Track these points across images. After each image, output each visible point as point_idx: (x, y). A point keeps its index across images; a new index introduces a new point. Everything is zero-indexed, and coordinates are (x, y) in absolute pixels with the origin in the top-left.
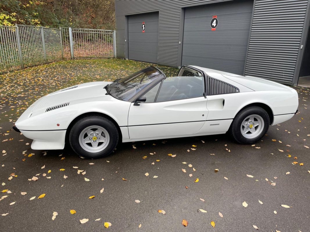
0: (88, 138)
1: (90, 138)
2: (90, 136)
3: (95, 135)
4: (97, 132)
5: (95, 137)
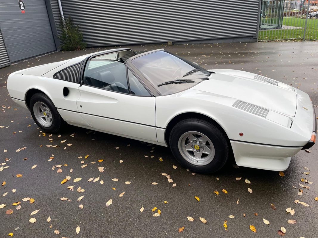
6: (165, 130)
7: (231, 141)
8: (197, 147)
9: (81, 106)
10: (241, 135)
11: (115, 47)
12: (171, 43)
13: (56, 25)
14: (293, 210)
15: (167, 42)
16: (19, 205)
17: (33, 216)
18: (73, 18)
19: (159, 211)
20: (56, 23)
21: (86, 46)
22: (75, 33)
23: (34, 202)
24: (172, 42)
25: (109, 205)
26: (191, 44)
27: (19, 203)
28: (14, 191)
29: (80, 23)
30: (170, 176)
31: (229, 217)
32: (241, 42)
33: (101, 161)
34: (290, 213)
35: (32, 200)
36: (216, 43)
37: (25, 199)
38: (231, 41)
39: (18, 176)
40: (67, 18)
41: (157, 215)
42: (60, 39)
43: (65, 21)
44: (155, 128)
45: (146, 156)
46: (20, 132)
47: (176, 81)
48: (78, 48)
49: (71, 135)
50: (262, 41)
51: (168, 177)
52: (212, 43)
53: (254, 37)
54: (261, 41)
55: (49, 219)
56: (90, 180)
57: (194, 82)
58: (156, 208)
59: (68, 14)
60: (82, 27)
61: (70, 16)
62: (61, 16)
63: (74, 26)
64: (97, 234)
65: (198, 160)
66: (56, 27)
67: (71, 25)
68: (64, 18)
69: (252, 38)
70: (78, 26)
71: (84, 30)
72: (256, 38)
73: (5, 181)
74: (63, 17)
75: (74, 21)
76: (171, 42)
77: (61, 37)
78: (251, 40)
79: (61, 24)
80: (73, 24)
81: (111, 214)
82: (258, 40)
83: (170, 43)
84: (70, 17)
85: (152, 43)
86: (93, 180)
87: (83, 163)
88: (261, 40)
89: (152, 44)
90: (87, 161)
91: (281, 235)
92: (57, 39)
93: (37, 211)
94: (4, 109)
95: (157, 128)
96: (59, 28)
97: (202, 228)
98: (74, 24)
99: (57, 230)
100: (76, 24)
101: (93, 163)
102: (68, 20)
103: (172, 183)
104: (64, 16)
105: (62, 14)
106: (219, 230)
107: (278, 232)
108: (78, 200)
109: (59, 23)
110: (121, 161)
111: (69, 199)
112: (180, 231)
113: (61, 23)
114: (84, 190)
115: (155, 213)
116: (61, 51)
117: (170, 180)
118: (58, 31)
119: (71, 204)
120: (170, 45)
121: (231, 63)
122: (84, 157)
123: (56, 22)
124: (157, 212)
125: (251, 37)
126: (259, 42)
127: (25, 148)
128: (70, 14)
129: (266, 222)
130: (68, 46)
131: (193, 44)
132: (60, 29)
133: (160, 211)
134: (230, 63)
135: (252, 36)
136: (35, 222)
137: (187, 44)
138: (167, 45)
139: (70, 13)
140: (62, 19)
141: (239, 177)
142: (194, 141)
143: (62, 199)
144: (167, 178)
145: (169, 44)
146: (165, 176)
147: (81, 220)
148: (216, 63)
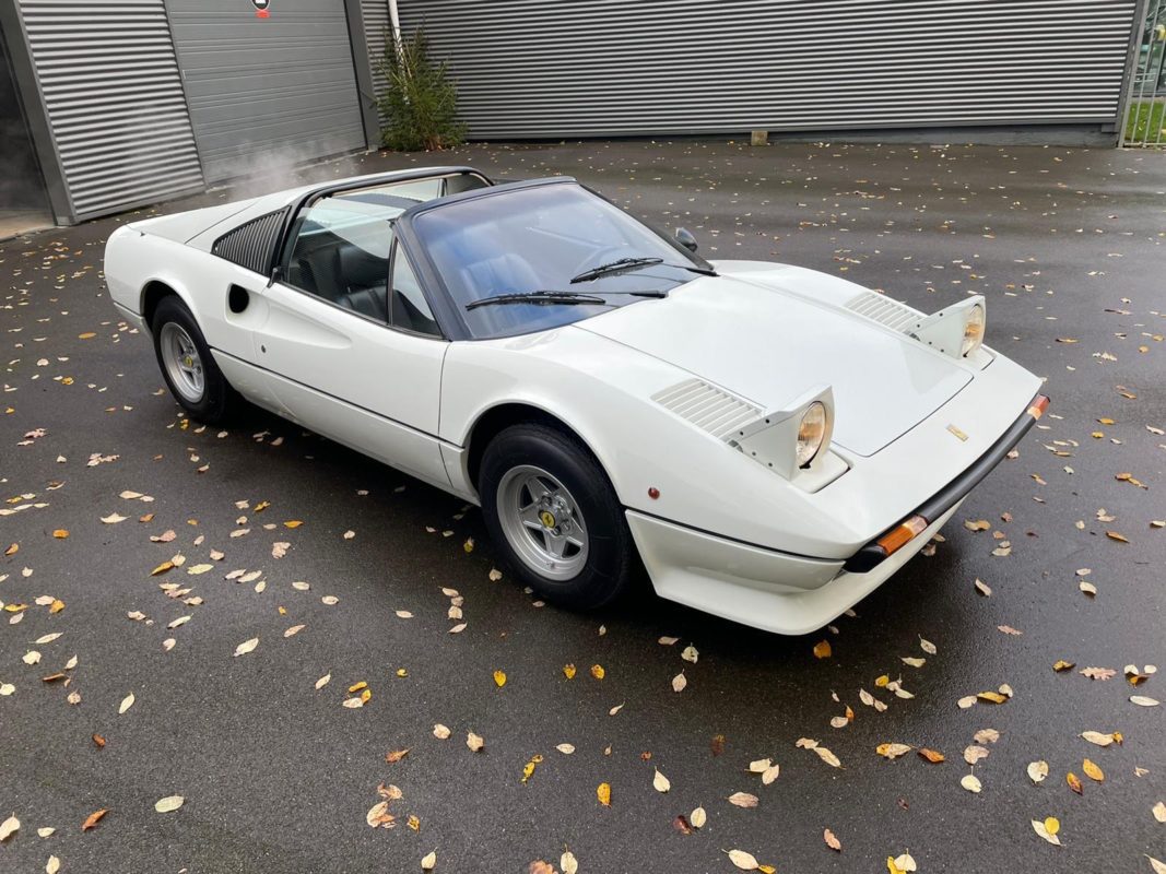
6: (460, 451)
7: (627, 512)
8: (547, 518)
9: (264, 350)
10: (654, 494)
11: (563, 143)
12: (766, 135)
13: (372, 61)
14: (777, 767)
15: (750, 134)
16: (20, 611)
17: (38, 648)
18: (430, 36)
19: (367, 694)
20: (371, 53)
21: (463, 138)
22: (430, 89)
23: (60, 610)
24: (770, 134)
25: (243, 653)
26: (843, 143)
27: (23, 606)
28: (27, 572)
29: (453, 54)
30: (464, 601)
31: (558, 747)
32: (1050, 146)
33: (294, 524)
34: (761, 774)
35: (59, 605)
36: (942, 144)
37: (43, 600)
38: (1008, 138)
39: (57, 533)
40: (409, 35)
41: (355, 703)
42: (379, 109)
43: (404, 46)
44: (437, 441)
45: (431, 530)
46: (126, 408)
47: (534, 295)
48: (433, 141)
49: (255, 436)
50: (1140, 147)
51: (458, 600)
52: (928, 144)
53: (1104, 129)
54: (1134, 147)
55: (72, 663)
56: (232, 575)
57: (604, 302)
58: (363, 684)
59: (415, 24)
60: (455, 67)
61: (420, 29)
62: (391, 30)
63: (430, 63)
64: (168, 725)
65: (556, 561)
66: (371, 67)
67: (422, 59)
68: (402, 35)
69: (1097, 129)
70: (442, 65)
71: (461, 80)
72: (1114, 133)
73: (19, 544)
74: (398, 32)
75: (434, 47)
76: (765, 133)
77: (382, 101)
78: (1091, 138)
79: (389, 57)
80: (428, 58)
81: (234, 678)
82: (1122, 142)
83: (760, 136)
84: (419, 34)
85: (692, 133)
86: (239, 577)
87: (241, 524)
88: (1136, 140)
89: (695, 139)
90: (256, 519)
91: (680, 831)
92: (371, 107)
93: (54, 636)
94: (119, 332)
95: (442, 443)
96: (380, 71)
97: (455, 764)
98: (432, 58)
99: (78, 693)
100: (438, 57)
101: (270, 527)
102: (411, 43)
103: (456, 622)
104: (402, 30)
105: (396, 23)
106: (502, 777)
107: (677, 820)
108: (171, 625)
109: (383, 55)
110: (350, 534)
111: (150, 619)
112: (391, 759)
113: (390, 53)
114: (201, 600)
115: (355, 697)
116: (379, 149)
117: (455, 612)
118: (376, 80)
119: (148, 632)
120: (758, 146)
121: (949, 228)
122: (253, 505)
123: (373, 50)
124: (360, 696)
125: (1095, 126)
126: (1129, 147)
127: (115, 457)
128: (421, 23)
129: (661, 783)
130: (401, 136)
131: (848, 144)
132: (383, 74)
133: (369, 695)
134: (940, 231)
135: (1100, 125)
136: (35, 663)
137: (825, 144)
138: (750, 144)
139: (421, 18)
140: (393, 40)
141: (672, 636)
142: (544, 497)
143: (131, 615)
144: (450, 605)
145: (755, 139)
146: (449, 598)
147: (148, 680)
148: (889, 228)
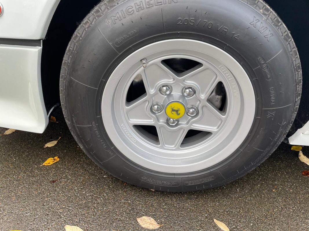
0: (147, 105)
1: (153, 105)
2: (154, 95)
3: (176, 93)
4: (190, 83)
5: (176, 106)
